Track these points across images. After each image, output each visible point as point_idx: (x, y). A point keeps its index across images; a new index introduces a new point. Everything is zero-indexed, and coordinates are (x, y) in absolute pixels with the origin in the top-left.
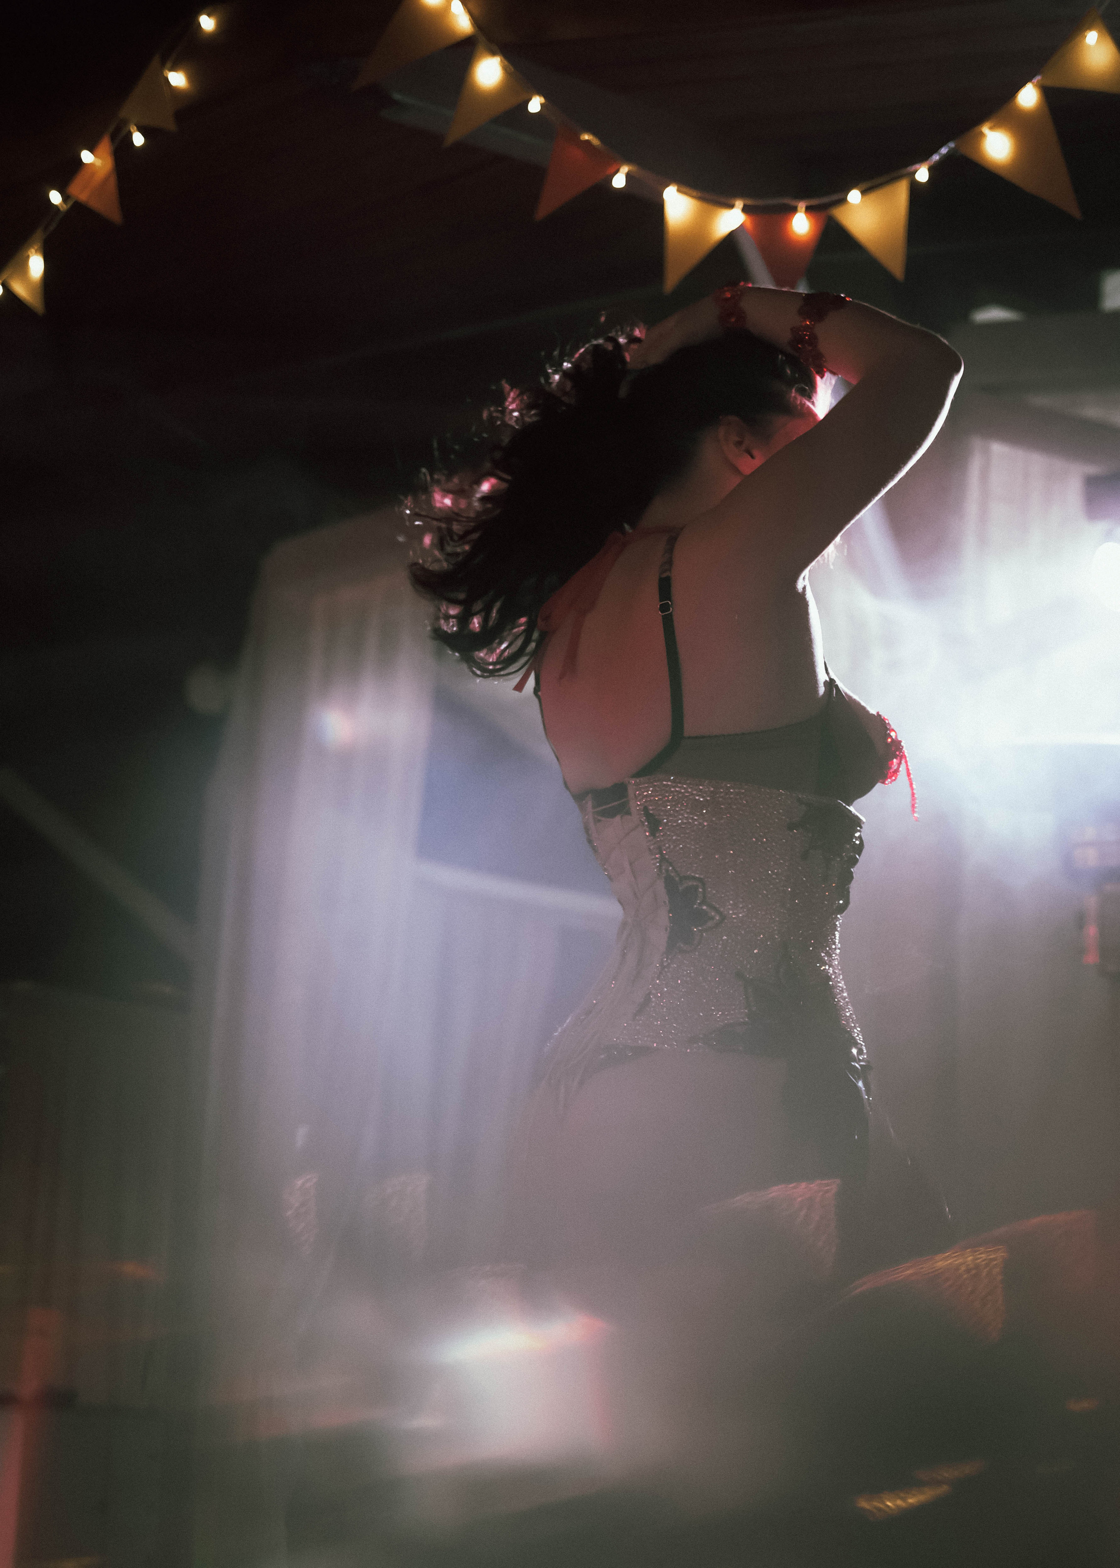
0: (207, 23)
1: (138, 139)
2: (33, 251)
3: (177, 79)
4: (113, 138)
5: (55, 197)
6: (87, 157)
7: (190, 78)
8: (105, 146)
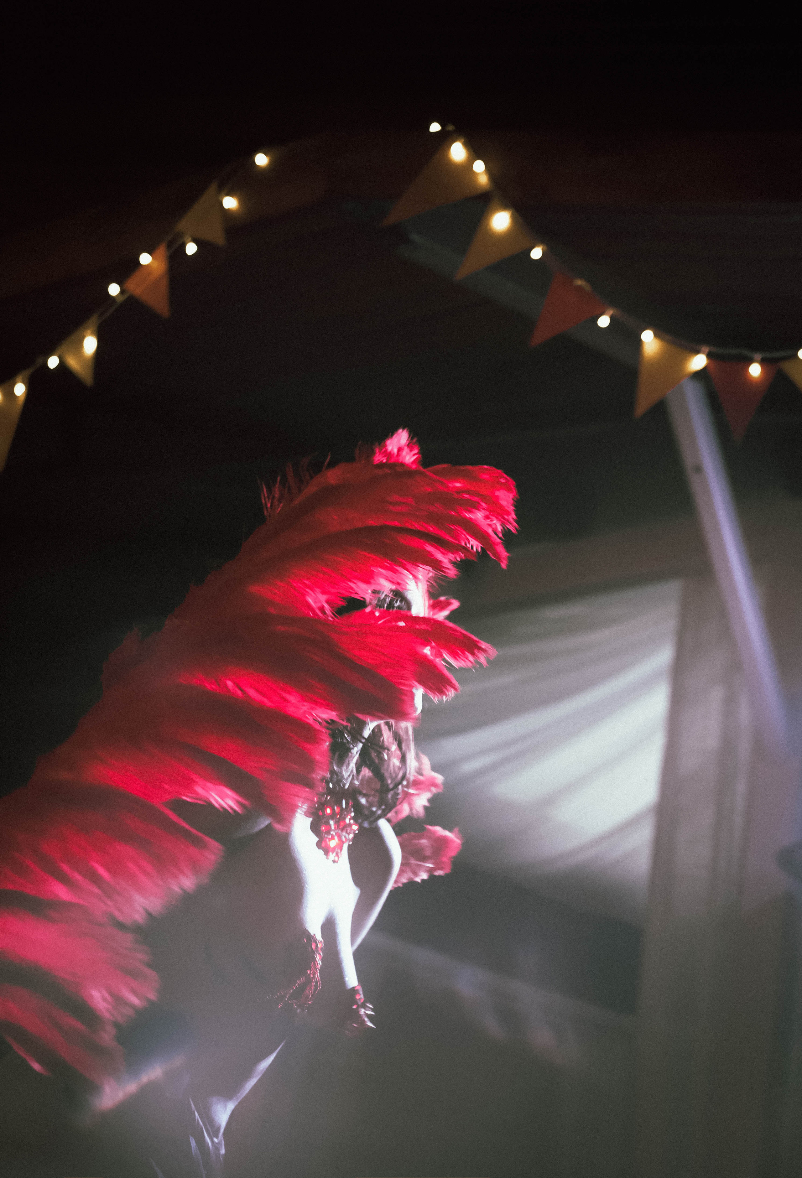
0: (261, 160)
1: (191, 249)
2: (89, 332)
3: (230, 203)
4: (169, 245)
5: (114, 289)
6: (145, 259)
7: (241, 203)
8: (162, 251)
